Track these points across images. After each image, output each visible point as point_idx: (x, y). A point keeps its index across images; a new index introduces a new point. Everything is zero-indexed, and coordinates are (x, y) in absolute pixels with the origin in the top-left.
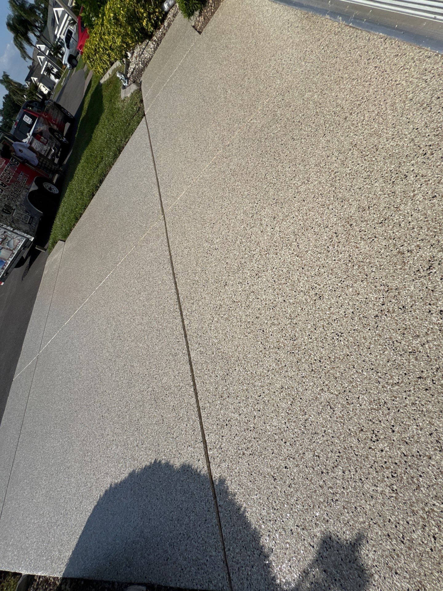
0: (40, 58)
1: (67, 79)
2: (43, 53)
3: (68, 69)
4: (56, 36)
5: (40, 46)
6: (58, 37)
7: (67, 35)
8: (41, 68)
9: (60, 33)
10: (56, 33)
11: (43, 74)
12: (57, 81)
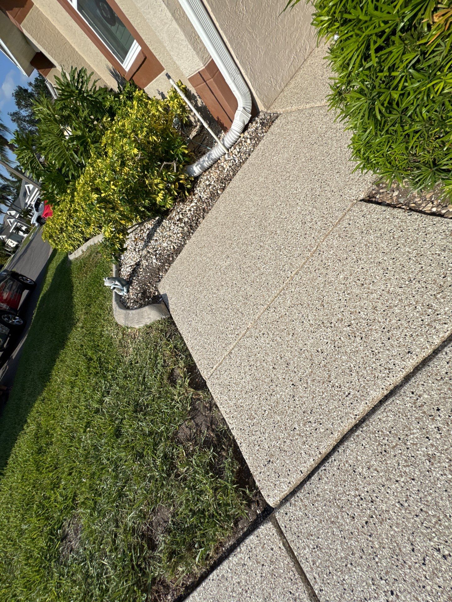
0: (10, 221)
1: (35, 234)
2: (13, 217)
3: (36, 227)
4: (26, 204)
5: (11, 212)
6: (29, 203)
7: (37, 202)
8: (10, 228)
9: (31, 201)
10: (26, 201)
11: (12, 232)
12: (26, 235)
